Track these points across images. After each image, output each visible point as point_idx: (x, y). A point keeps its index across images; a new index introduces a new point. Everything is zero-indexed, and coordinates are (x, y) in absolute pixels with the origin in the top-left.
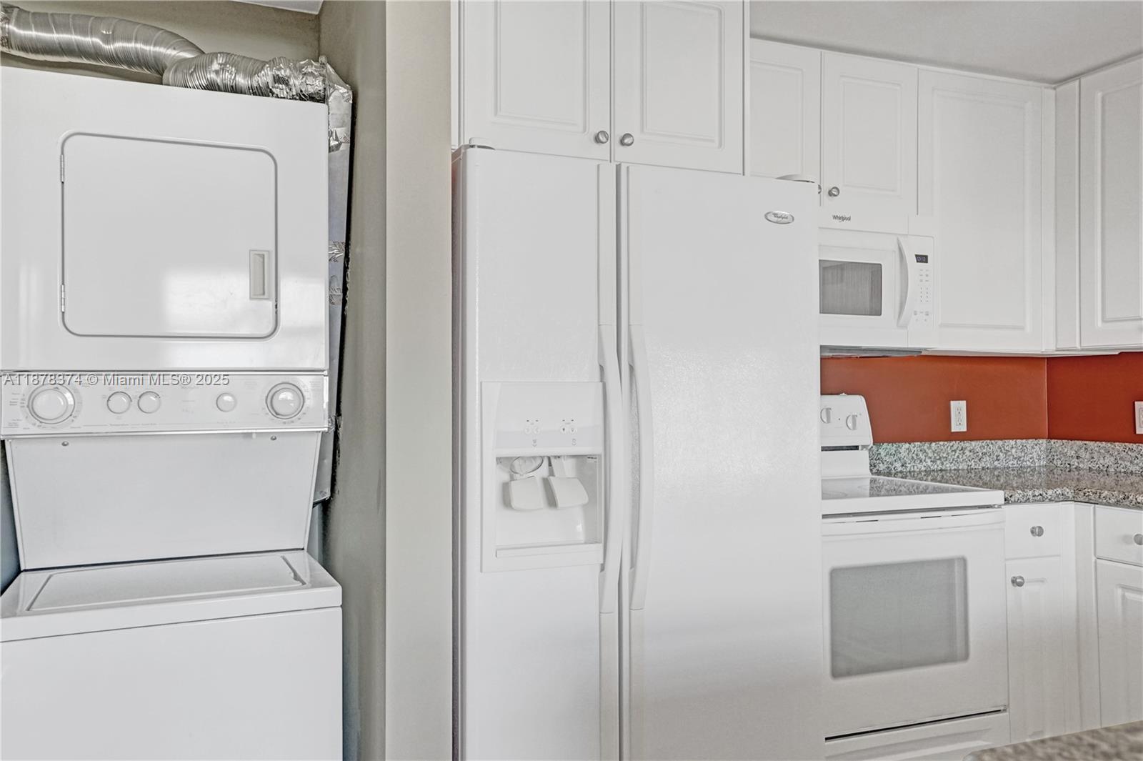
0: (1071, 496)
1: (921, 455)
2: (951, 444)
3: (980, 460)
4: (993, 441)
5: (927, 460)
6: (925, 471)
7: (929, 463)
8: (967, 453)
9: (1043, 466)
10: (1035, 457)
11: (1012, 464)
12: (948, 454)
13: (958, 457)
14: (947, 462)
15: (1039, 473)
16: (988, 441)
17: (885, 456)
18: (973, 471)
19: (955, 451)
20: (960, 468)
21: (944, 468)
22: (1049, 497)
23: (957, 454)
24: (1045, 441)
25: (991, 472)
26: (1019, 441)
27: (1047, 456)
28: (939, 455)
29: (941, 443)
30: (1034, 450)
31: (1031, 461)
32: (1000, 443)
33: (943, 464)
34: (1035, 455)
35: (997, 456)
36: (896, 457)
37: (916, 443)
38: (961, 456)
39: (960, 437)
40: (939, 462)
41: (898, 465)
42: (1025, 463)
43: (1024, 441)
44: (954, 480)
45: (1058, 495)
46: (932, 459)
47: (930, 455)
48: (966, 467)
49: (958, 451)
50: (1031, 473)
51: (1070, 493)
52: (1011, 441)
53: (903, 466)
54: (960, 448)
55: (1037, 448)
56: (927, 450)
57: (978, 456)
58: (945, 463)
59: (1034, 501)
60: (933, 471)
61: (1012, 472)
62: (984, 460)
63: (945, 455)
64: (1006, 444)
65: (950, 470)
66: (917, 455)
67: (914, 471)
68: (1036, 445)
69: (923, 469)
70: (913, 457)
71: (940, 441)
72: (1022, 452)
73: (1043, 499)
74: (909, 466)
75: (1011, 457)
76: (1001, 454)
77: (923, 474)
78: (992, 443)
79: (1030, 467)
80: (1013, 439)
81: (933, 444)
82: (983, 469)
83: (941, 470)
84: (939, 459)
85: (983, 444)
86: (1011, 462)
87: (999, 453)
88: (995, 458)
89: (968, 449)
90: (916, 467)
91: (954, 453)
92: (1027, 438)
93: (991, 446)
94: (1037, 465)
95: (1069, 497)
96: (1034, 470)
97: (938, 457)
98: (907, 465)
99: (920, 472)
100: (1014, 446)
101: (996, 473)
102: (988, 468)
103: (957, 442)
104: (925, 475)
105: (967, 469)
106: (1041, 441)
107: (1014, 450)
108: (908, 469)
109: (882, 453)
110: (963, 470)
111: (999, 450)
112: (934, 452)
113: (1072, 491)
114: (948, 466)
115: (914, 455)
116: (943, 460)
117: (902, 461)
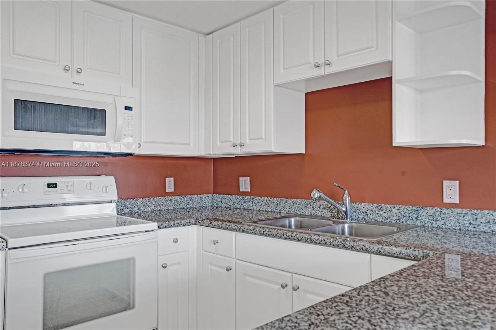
0: (194, 223)
1: (149, 204)
2: (165, 198)
3: (179, 205)
4: (186, 196)
5: (152, 205)
6: (151, 211)
7: (153, 207)
8: (173, 202)
9: (210, 206)
10: (206, 202)
11: (195, 206)
12: (163, 202)
13: (168, 204)
14: (163, 206)
15: (208, 209)
16: (184, 196)
17: (129, 205)
18: (176, 210)
19: (167, 201)
20: (169, 208)
21: (161, 209)
22: (183, 224)
23: (168, 202)
24: (211, 195)
25: (185, 210)
26: (199, 196)
27: (212, 201)
28: (159, 203)
29: (160, 198)
30: (206, 199)
31: (204, 204)
32: (190, 196)
33: (160, 207)
34: (206, 201)
35: (188, 202)
36: (135, 205)
37: (146, 198)
38: (170, 203)
39: (170, 194)
40: (158, 206)
41: (136, 209)
42: (202, 205)
43: (201, 195)
44: (166, 214)
45: (187, 223)
46: (155, 205)
47: (154, 203)
48: (172, 208)
49: (168, 201)
50: (205, 209)
51: (193, 221)
52: (195, 195)
53: (139, 209)
54: (170, 199)
55: (207, 198)
56: (152, 201)
57: (179, 203)
58: (161, 207)
59: (175, 227)
60: (156, 211)
61: (195, 209)
62: (182, 204)
63: (161, 203)
64: (193, 197)
65: (164, 210)
66: (147, 204)
67: (145, 212)
68: (207, 197)
69: (150, 210)
70: (144, 205)
71: (159, 197)
72: (200, 200)
73: (179, 225)
74: (142, 209)
75: (195, 203)
76: (190, 202)
77: (150, 212)
78: (186, 197)
79: (204, 206)
80: (196, 195)
81: (156, 198)
82: (181, 208)
83: (159, 210)
84: (159, 205)
85: (181, 197)
86: (195, 205)
87: (189, 201)
88: (187, 203)
89: (174, 200)
90: (146, 210)
91: (166, 202)
92: (203, 194)
93: (185, 198)
94: (207, 205)
95: (193, 223)
96: (206, 208)
97: (158, 204)
98: (141, 209)
99: (148, 212)
100: (197, 198)
101: (188, 210)
102: (183, 208)
103: (168, 197)
104: (151, 213)
105: (173, 209)
106: (209, 195)
107: (196, 199)
108: (142, 211)
109: (127, 203)
110: (171, 209)
111: (189, 200)
112: (156, 202)
113: (195, 220)
114: (163, 208)
115: (145, 204)
116: (160, 205)
117: (138, 207)
